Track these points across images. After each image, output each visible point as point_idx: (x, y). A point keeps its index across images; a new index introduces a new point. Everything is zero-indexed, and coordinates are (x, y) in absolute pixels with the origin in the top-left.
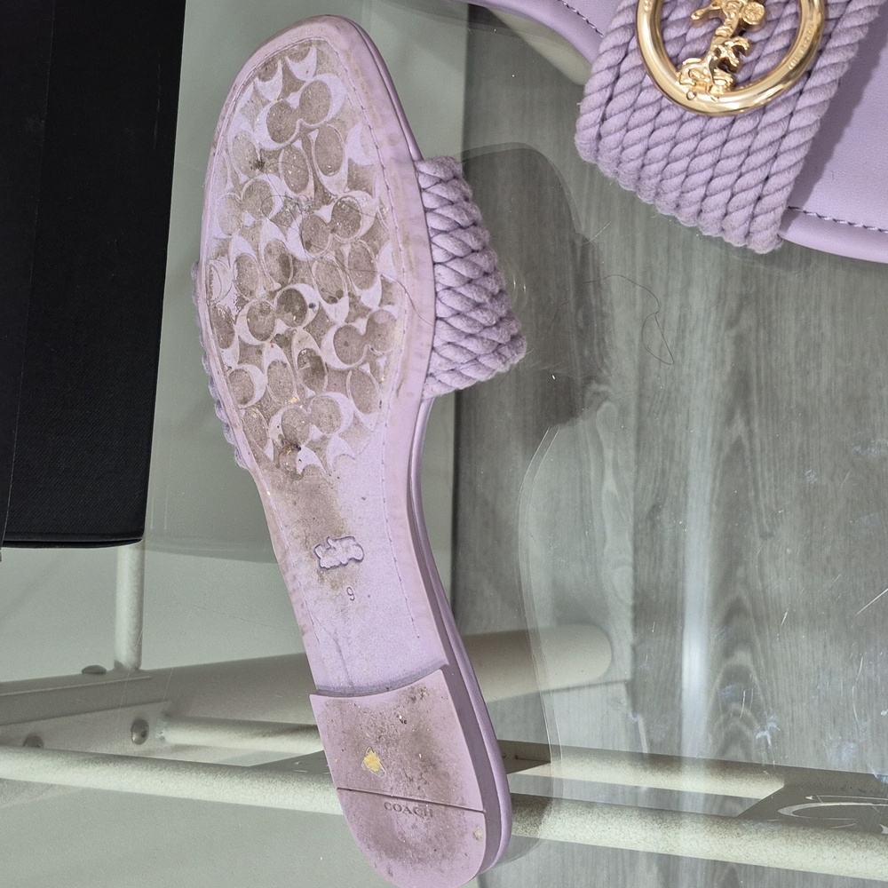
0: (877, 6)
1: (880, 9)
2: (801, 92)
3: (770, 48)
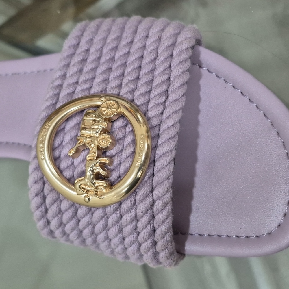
0: (180, 109)
1: (183, 111)
2: (153, 175)
3: (124, 155)
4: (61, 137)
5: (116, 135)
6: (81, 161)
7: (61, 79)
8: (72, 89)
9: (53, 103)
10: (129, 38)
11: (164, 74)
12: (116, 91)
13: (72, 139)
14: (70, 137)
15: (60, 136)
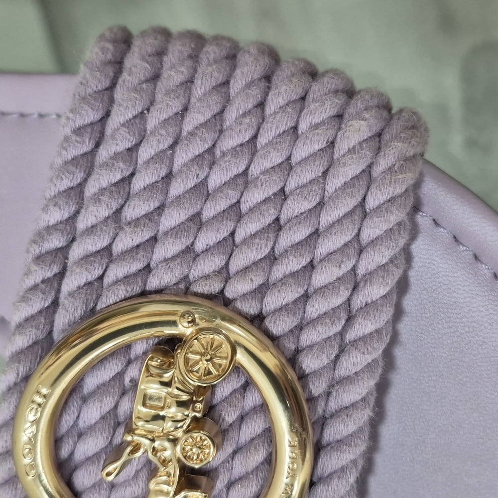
4: (75, 411)
5: (221, 420)
6: (131, 476)
7: (63, 233)
8: (96, 270)
9: (46, 306)
10: (246, 131)
11: (344, 260)
12: (214, 287)
13: (103, 418)
14: (99, 413)
15: (72, 408)
